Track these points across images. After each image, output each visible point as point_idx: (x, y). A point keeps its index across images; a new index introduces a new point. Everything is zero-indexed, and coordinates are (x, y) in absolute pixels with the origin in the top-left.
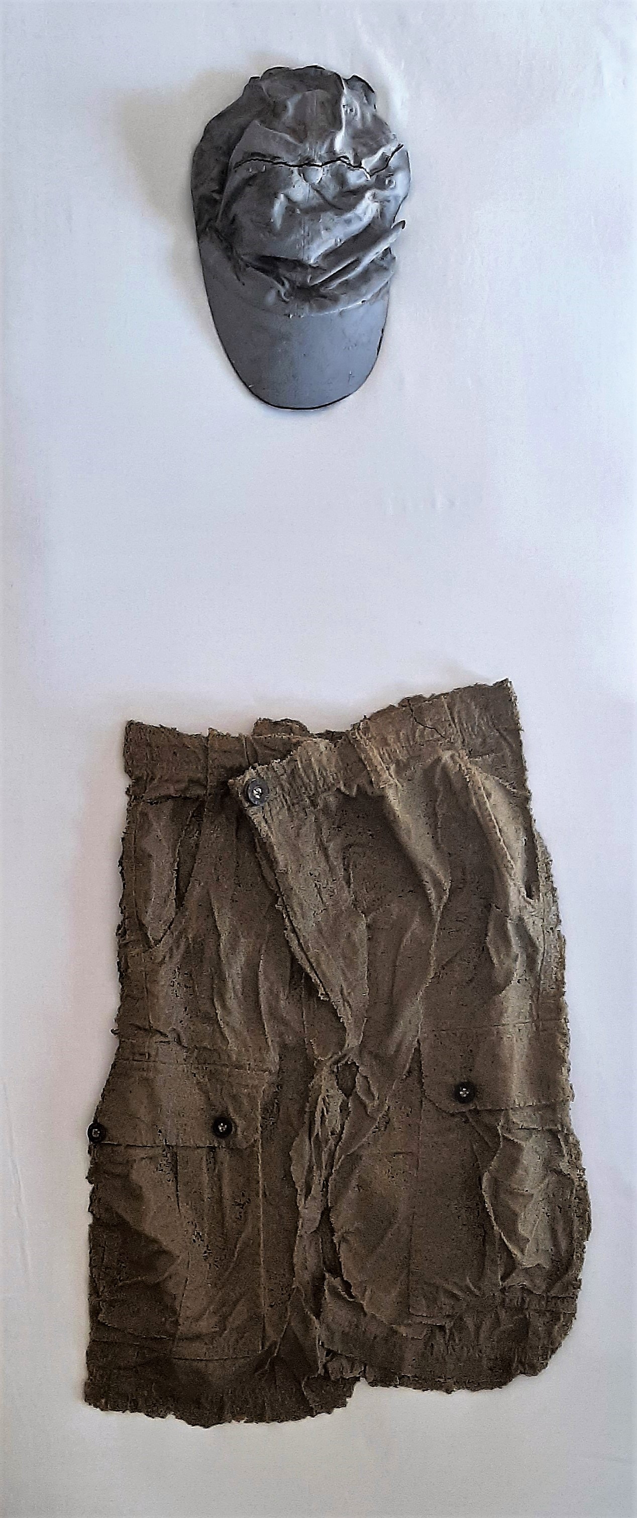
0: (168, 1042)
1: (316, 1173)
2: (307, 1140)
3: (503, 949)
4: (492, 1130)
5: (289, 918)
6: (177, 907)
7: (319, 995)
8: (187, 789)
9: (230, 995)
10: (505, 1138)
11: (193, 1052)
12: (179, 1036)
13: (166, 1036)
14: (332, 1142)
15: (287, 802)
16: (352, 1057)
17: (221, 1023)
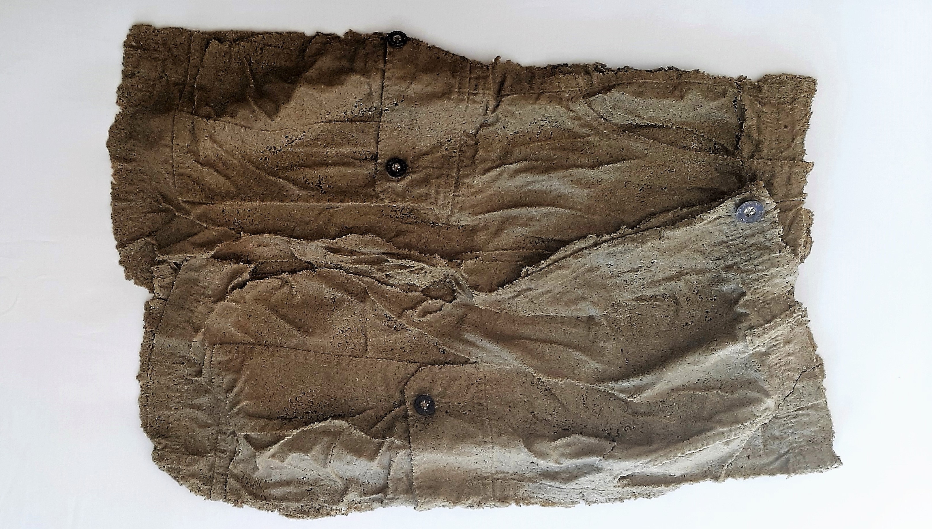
0: (486, 114)
1: (349, 259)
2: (382, 251)
3: (568, 451)
4: (389, 431)
5: (610, 240)
6: (621, 126)
7: (527, 267)
8: (750, 137)
9: (530, 177)
10: (381, 446)
11: (472, 139)
12: (489, 125)
13: (494, 111)
14: (379, 275)
15: (732, 240)
16: (461, 298)
17: (502, 168)
